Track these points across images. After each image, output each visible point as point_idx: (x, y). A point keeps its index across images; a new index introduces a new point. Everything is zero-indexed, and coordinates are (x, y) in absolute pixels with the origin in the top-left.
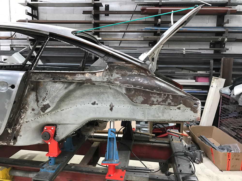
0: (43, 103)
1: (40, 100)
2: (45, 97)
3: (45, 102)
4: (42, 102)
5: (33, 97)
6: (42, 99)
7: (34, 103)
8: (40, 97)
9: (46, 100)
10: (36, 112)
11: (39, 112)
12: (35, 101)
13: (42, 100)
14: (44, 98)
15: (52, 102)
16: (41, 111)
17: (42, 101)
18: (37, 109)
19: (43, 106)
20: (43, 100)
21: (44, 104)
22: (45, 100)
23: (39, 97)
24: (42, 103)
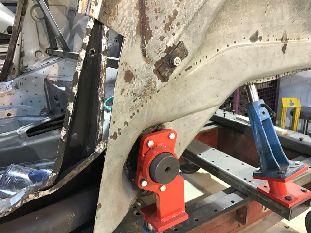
0: (166, 39)
1: (156, 28)
2: (175, 13)
3: (174, 34)
4: (162, 38)
5: (126, 13)
6: (164, 22)
7: (132, 45)
8: (154, 15)
9: (178, 24)
10: (138, 84)
11: (149, 82)
12: (135, 33)
13: (163, 26)
14: (169, 17)
15: (192, 32)
16: (156, 76)
17: (163, 34)
18: (142, 72)
19: (164, 52)
20: (168, 28)
21: (169, 45)
22: (174, 25)
23: (150, 14)
24: (161, 43)
